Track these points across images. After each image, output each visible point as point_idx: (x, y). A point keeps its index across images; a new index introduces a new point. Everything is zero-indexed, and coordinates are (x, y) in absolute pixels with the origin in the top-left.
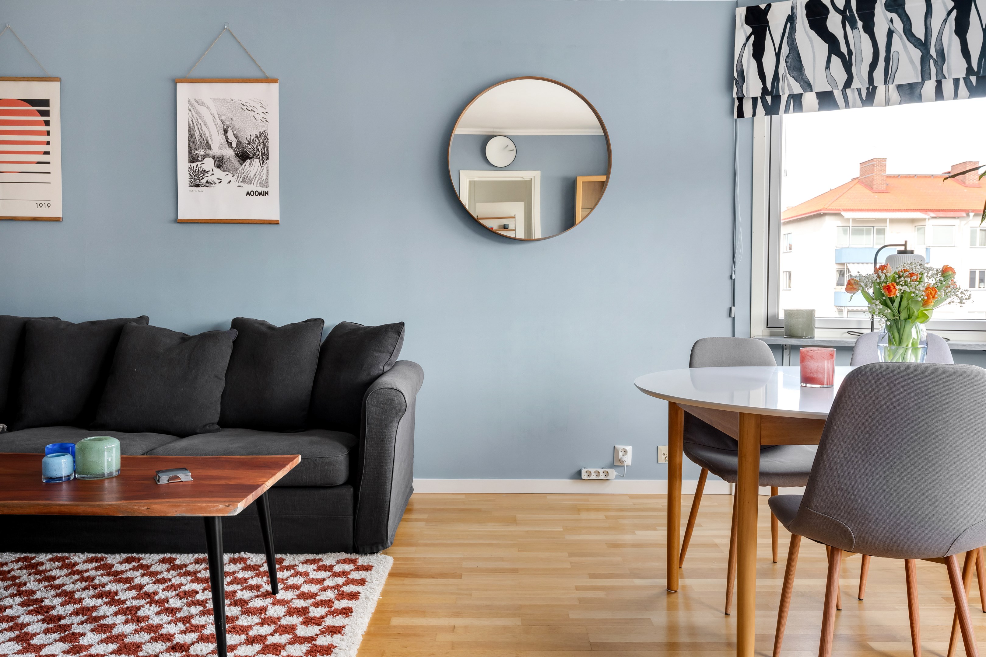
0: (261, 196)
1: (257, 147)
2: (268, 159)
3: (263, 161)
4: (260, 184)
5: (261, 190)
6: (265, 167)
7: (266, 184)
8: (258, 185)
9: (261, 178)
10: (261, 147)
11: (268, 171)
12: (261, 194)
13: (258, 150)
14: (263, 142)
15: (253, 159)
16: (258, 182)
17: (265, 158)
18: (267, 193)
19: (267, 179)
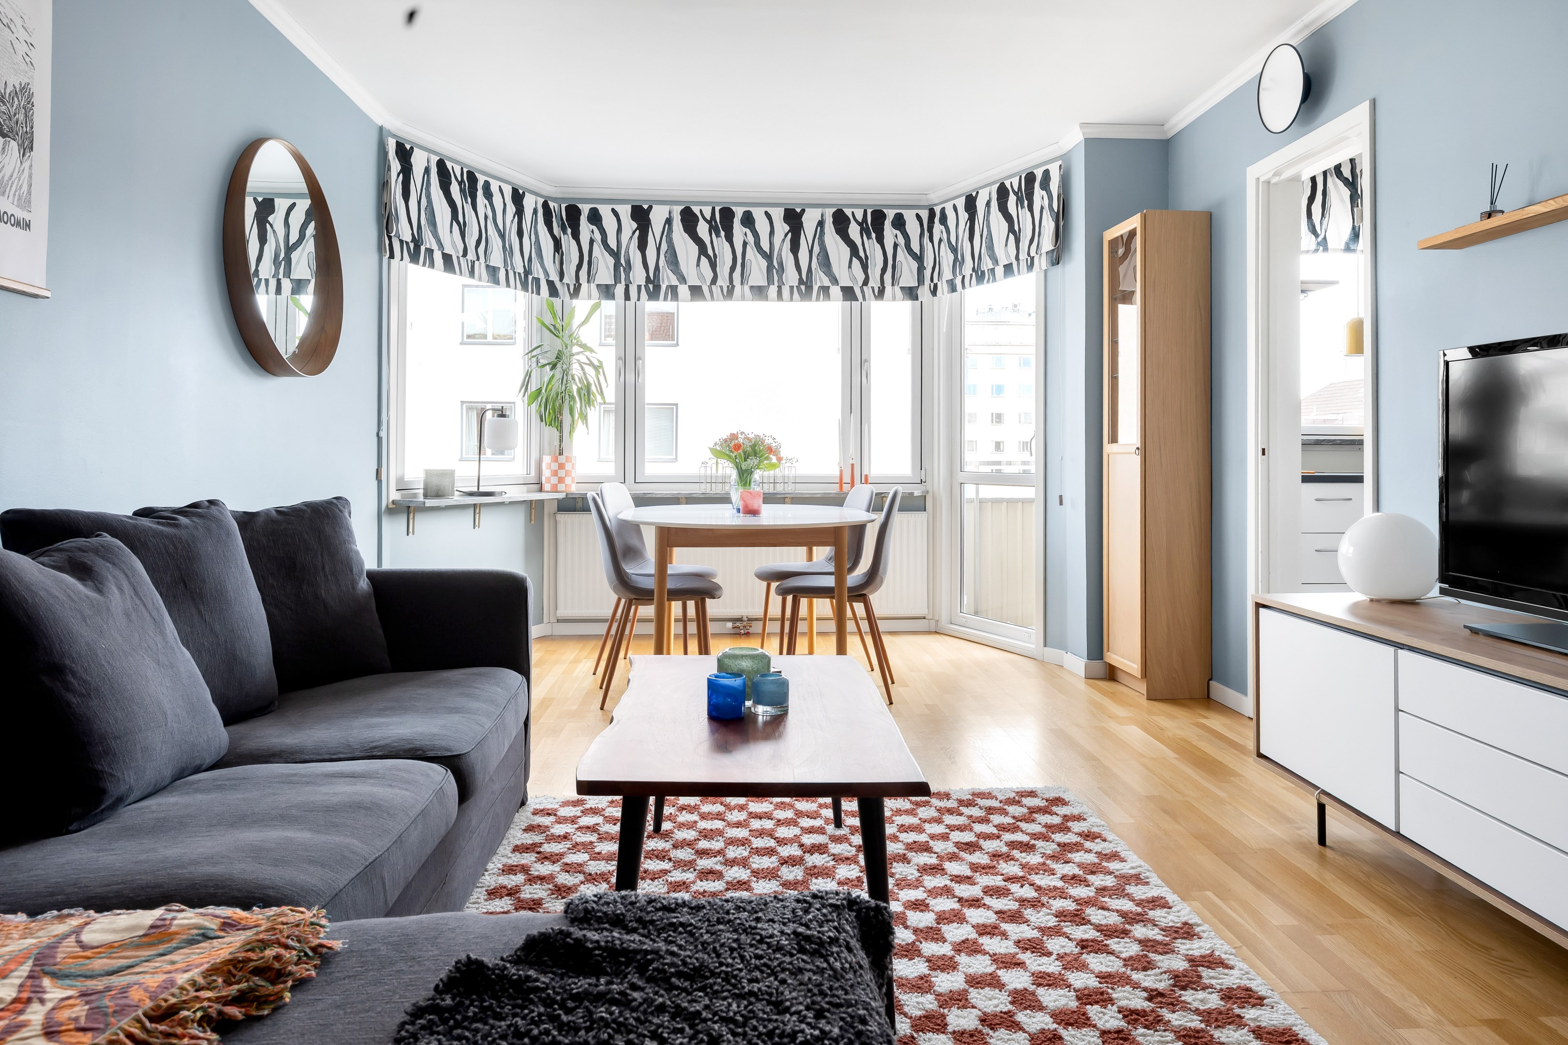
0: (18, 229)
1: (15, 115)
2: (31, 149)
3: (24, 150)
4: (18, 200)
5: (20, 214)
6: (26, 165)
7: (26, 203)
8: (15, 203)
9: (21, 187)
10: (21, 117)
11: (30, 176)
12: (18, 224)
13: (17, 122)
14: (24, 108)
15: (8, 139)
16: (15, 194)
17: (27, 147)
18: (27, 226)
19: (29, 193)
